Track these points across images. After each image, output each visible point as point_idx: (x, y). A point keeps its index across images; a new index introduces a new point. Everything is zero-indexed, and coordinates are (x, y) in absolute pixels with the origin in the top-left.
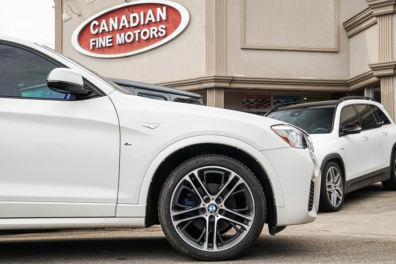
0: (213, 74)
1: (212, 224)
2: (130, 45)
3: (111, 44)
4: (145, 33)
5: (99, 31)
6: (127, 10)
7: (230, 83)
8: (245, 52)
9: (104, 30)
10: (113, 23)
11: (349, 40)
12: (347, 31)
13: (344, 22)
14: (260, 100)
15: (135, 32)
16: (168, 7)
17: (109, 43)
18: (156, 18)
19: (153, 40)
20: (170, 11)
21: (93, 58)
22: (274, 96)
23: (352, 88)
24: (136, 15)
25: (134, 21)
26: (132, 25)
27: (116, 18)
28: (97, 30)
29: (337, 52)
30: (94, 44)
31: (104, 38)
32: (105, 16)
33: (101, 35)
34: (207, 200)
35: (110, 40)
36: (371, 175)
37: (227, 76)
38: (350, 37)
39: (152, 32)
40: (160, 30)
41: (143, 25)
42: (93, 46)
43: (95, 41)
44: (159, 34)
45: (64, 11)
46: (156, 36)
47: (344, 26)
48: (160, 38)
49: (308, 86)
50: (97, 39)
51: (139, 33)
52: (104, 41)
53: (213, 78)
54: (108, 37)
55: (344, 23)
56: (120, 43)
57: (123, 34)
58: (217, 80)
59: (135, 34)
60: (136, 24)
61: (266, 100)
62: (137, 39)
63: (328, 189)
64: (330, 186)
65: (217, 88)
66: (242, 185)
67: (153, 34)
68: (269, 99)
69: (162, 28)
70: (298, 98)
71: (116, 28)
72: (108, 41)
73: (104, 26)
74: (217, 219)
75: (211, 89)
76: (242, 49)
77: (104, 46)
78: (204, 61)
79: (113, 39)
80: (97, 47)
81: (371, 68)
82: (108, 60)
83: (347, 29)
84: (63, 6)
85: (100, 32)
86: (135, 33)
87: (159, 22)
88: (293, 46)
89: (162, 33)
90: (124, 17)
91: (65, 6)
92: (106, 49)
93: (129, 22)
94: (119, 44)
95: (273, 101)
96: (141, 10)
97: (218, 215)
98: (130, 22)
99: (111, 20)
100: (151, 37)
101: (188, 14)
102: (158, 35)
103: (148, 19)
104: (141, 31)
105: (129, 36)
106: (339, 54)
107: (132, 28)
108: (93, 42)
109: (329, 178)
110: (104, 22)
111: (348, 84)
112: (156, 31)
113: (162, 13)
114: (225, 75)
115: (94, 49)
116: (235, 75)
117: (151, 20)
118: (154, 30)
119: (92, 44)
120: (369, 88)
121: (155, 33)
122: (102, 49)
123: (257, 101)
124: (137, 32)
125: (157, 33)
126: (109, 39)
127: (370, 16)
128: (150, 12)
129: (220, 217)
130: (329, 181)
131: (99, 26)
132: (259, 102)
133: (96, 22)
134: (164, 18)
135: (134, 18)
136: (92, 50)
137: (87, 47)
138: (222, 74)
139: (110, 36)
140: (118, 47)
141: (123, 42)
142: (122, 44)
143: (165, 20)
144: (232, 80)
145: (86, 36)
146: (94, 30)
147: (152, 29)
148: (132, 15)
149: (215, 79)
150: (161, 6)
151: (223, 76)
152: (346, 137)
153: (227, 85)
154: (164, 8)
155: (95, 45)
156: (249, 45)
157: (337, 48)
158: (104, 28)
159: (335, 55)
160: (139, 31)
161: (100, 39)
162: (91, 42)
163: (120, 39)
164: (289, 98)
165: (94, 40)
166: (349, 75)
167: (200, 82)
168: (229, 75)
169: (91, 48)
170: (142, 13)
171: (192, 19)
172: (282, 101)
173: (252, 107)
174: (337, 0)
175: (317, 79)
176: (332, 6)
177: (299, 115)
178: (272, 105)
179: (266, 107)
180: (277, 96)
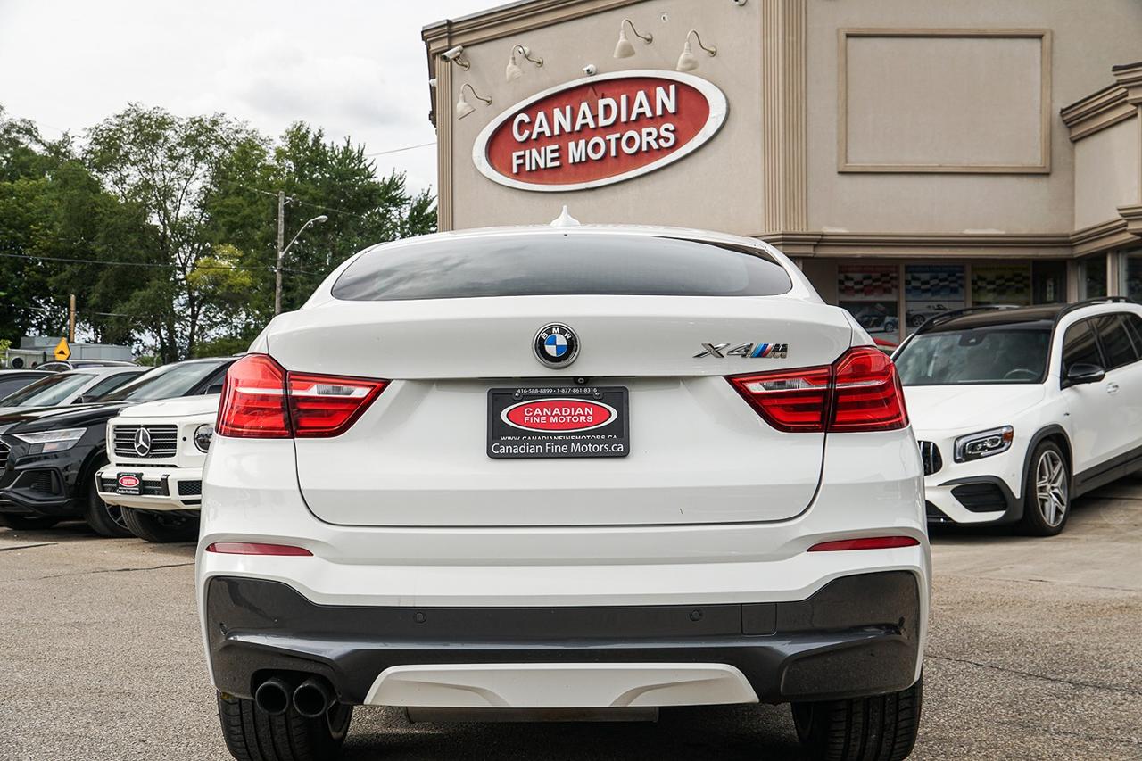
0: (779, 228)
2: (598, 165)
3: (557, 164)
4: (631, 141)
5: (531, 134)
6: (591, 90)
7: (815, 246)
8: (847, 180)
9: (541, 134)
10: (562, 118)
11: (1074, 148)
12: (1070, 128)
13: (1064, 107)
14: (874, 275)
15: (608, 137)
16: (681, 87)
17: (553, 160)
18: (653, 109)
19: (646, 155)
20: (684, 95)
21: (518, 192)
22: (907, 267)
23: (1080, 251)
24: (610, 101)
25: (607, 115)
26: (602, 122)
27: (568, 109)
28: (527, 133)
29: (1047, 174)
30: (521, 161)
31: (543, 149)
32: (545, 103)
33: (534, 143)
35: (556, 155)
36: (1124, 459)
37: (810, 231)
38: (1075, 141)
39: (645, 137)
40: (664, 134)
41: (625, 123)
42: (519, 165)
43: (523, 157)
44: (661, 141)
45: (459, 96)
46: (655, 146)
47: (1063, 116)
48: (663, 151)
49: (982, 249)
50: (528, 152)
51: (618, 140)
52: (542, 157)
53: (781, 237)
54: (549, 148)
55: (1062, 111)
56: (577, 160)
57: (582, 143)
58: (788, 240)
59: (608, 143)
60: (610, 121)
61: (888, 275)
62: (613, 153)
63: (1039, 495)
64: (1042, 489)
67: (648, 143)
68: (896, 272)
69: (667, 130)
70: (957, 269)
71: (567, 129)
72: (550, 156)
73: (541, 125)
76: (839, 173)
77: (542, 166)
78: (760, 201)
79: (562, 151)
80: (528, 168)
81: (1122, 215)
82: (551, 195)
83: (1070, 124)
84: (455, 81)
85: (534, 136)
86: (610, 140)
87: (661, 116)
88: (950, 163)
89: (667, 140)
90: (584, 107)
91: (460, 85)
92: (546, 173)
93: (595, 117)
94: (574, 163)
95: (903, 277)
96: (621, 90)
98: (597, 116)
99: (557, 113)
100: (644, 148)
101: (724, 100)
103: (636, 110)
104: (622, 136)
105: (596, 147)
106: (1052, 177)
107: (602, 130)
108: (519, 158)
109: (1042, 473)
110: (541, 115)
111: (1071, 242)
112: (655, 135)
113: (667, 99)
114: (805, 231)
115: (521, 173)
116: (827, 230)
117: (644, 113)
118: (649, 134)
119: (516, 162)
120: (1118, 252)
121: (651, 139)
122: (538, 174)
123: (869, 278)
124: (612, 137)
125: (657, 140)
126: (553, 151)
127: (1120, 102)
128: (641, 95)
130: (1041, 479)
131: (532, 124)
132: (875, 281)
133: (526, 118)
134: (671, 108)
135: (607, 108)
136: (517, 174)
137: (505, 168)
138: (798, 228)
139: (556, 147)
140: (573, 168)
141: (583, 159)
142: (580, 162)
143: (674, 114)
144: (821, 241)
145: (502, 143)
146: (521, 133)
147: (645, 131)
148: (601, 103)
149: (783, 240)
150: (665, 83)
151: (800, 231)
152: (1075, 389)
153: (809, 251)
154: (672, 87)
155: (524, 164)
156: (856, 163)
157: (1048, 165)
158: (541, 130)
159: (1043, 182)
160: (618, 135)
161: (534, 151)
162: (515, 158)
163: (576, 151)
164: (939, 269)
165: (521, 153)
166: (1073, 223)
168: (813, 229)
169: (515, 170)
170: (624, 98)
171: (732, 111)
172: (925, 277)
173: (857, 292)
174: (1048, 62)
175: (1003, 233)
176: (1036, 75)
177: (978, 342)
178: (902, 290)
179: (888, 291)
180: (913, 266)
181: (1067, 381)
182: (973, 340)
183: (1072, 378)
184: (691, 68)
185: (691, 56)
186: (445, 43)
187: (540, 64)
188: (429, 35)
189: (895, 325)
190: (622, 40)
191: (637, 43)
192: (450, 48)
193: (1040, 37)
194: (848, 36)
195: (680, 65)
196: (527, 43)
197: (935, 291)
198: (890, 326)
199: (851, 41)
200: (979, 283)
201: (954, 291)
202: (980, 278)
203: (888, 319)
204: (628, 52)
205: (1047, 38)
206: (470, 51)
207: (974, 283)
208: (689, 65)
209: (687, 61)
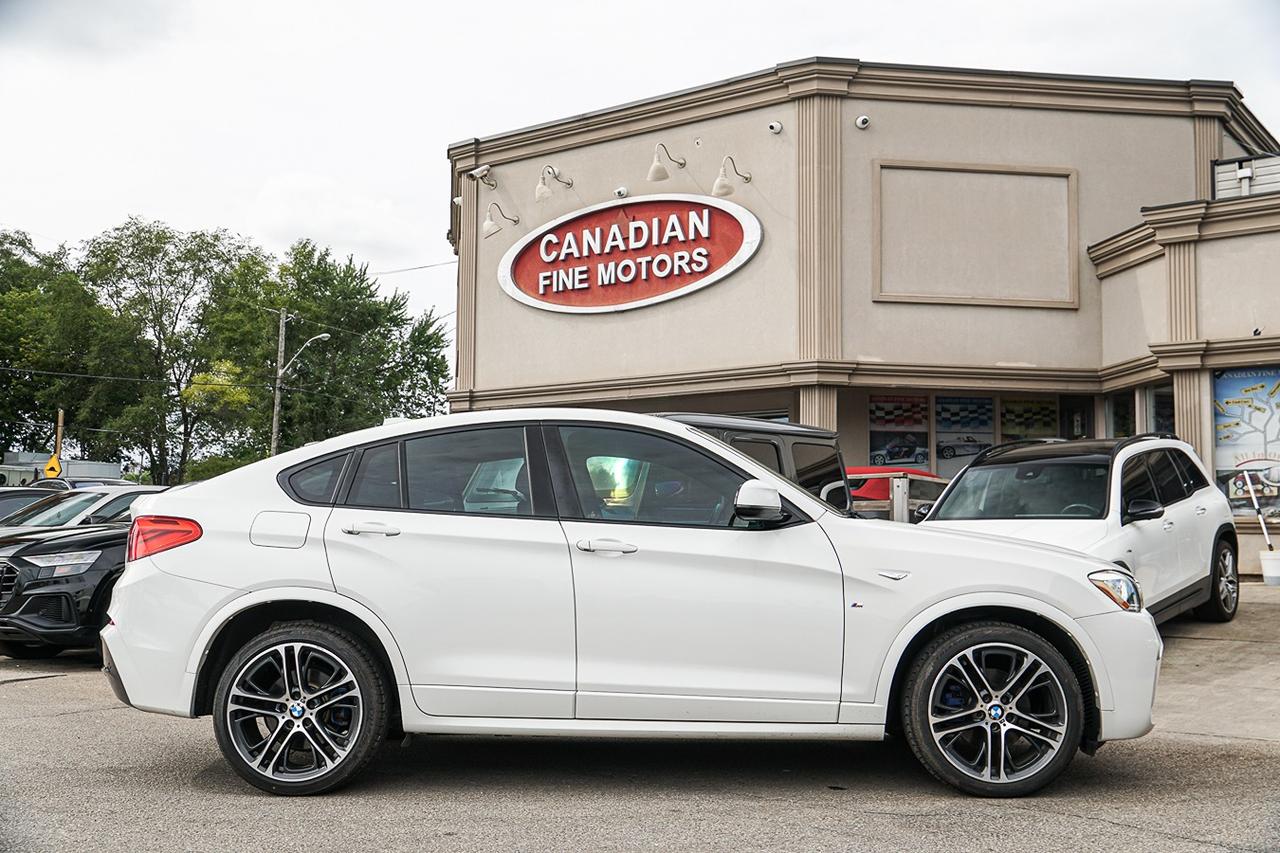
0: (814, 356)
1: (996, 737)
2: (628, 286)
3: (585, 285)
4: (662, 264)
5: (558, 255)
6: (621, 213)
7: (850, 375)
8: (881, 309)
9: (569, 255)
10: (590, 239)
11: (1101, 284)
12: (1097, 265)
13: (1091, 245)
14: (905, 406)
15: (639, 260)
16: (713, 211)
17: (581, 281)
18: (685, 232)
19: (678, 279)
20: (718, 219)
21: (545, 313)
22: (937, 398)
23: (1108, 386)
24: (641, 224)
25: (638, 238)
26: (633, 245)
27: (598, 230)
28: (554, 254)
29: (1076, 310)
30: (548, 282)
31: (571, 270)
32: (573, 225)
33: (562, 264)
34: (988, 698)
35: (585, 276)
37: (845, 360)
38: (1101, 278)
39: (678, 260)
40: (696, 258)
41: (657, 246)
42: (545, 286)
43: (550, 278)
44: (694, 266)
45: (487, 215)
46: (687, 270)
47: (1090, 254)
48: (695, 276)
49: (1015, 382)
50: (555, 273)
51: (649, 263)
52: (570, 278)
53: (816, 364)
54: (577, 270)
55: (1089, 248)
56: (606, 282)
57: (612, 265)
58: (823, 368)
59: (638, 265)
60: (640, 244)
61: (918, 406)
62: (644, 276)
65: (822, 386)
66: (1046, 675)
67: (680, 266)
68: (926, 403)
69: (699, 254)
70: (987, 401)
71: (597, 250)
72: (578, 277)
73: (569, 246)
74: (1004, 730)
75: (809, 387)
76: (874, 302)
77: (570, 287)
78: (793, 328)
79: (590, 274)
80: (555, 289)
81: (1155, 352)
82: (577, 317)
83: (1097, 262)
84: (481, 201)
85: (562, 257)
86: (641, 263)
87: (693, 240)
88: (982, 294)
89: (700, 264)
90: (615, 229)
91: (487, 205)
92: (573, 295)
93: (626, 240)
94: (603, 285)
95: (933, 408)
96: (653, 213)
97: (1006, 722)
98: (628, 238)
99: (586, 234)
100: (676, 272)
101: (759, 227)
102: (691, 268)
103: (668, 234)
104: (653, 259)
105: (626, 269)
106: (1079, 312)
107: (632, 253)
108: (545, 278)
110: (569, 237)
111: (1099, 377)
112: (687, 259)
113: (700, 224)
114: (840, 360)
115: (547, 293)
116: (862, 359)
117: (676, 237)
118: (681, 258)
119: (542, 283)
120: (1146, 388)
121: (683, 263)
122: (565, 295)
123: (899, 408)
124: (643, 260)
125: (689, 264)
126: (581, 273)
127: (1148, 241)
128: (673, 219)
129: (1010, 726)
131: (559, 244)
132: (905, 411)
133: (553, 238)
134: (705, 233)
135: (638, 230)
136: (543, 294)
137: (530, 288)
138: (834, 356)
139: (584, 268)
140: (602, 291)
141: (613, 281)
142: (610, 284)
143: (707, 238)
144: (856, 370)
145: (529, 264)
146: (548, 253)
147: (677, 255)
148: (633, 225)
149: (818, 367)
150: (698, 207)
151: (835, 360)
152: (1135, 526)
153: (843, 379)
154: (706, 212)
155: (551, 285)
156: (892, 291)
157: (1076, 300)
158: (569, 251)
159: (1071, 317)
160: (649, 258)
161: (562, 272)
162: (541, 278)
163: (605, 273)
164: (969, 401)
165: (549, 274)
166: (1101, 359)
167: (785, 372)
168: (847, 358)
169: (541, 291)
170: (655, 222)
171: (766, 238)
172: (955, 408)
173: (889, 421)
174: (1075, 200)
175: (1034, 366)
176: (1063, 212)
177: (1035, 476)
178: (933, 418)
179: (918, 422)
180: (944, 397)
181: (1127, 518)
182: (1031, 474)
183: (1132, 514)
184: (726, 192)
185: (726, 182)
186: (472, 162)
187: (570, 185)
188: (454, 154)
189: (926, 456)
190: (656, 163)
191: (671, 167)
192: (477, 167)
193: (1067, 176)
194: (882, 167)
195: (715, 190)
196: (557, 163)
197: (965, 423)
198: (920, 458)
199: (885, 171)
200: (1008, 416)
201: (984, 423)
202: (1008, 411)
203: (919, 450)
204: (661, 175)
205: (1073, 177)
206: (497, 170)
207: (1003, 415)
208: (725, 190)
209: (723, 186)
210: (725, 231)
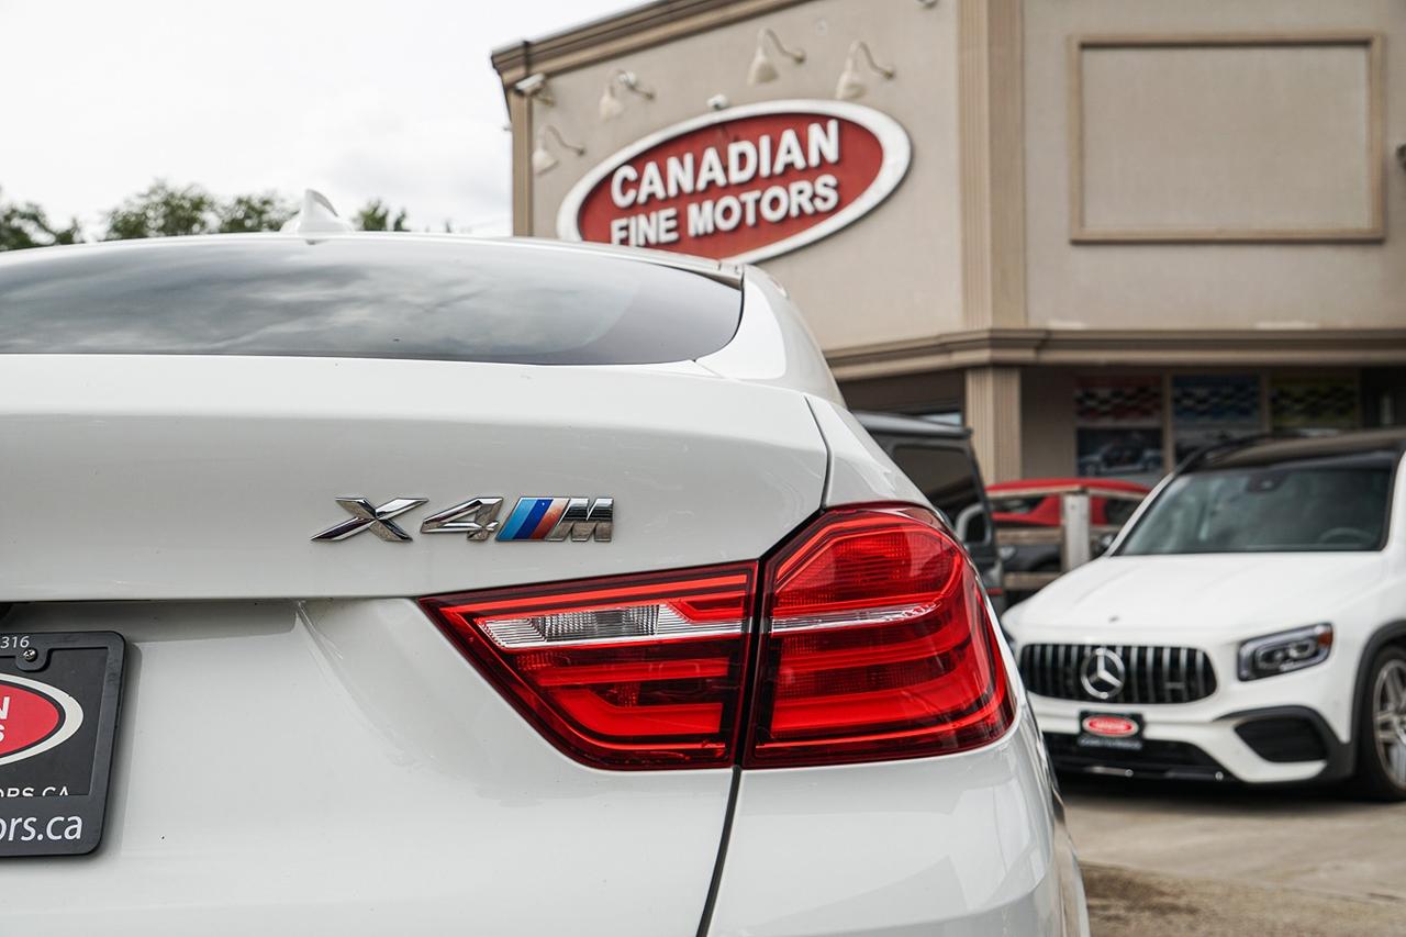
0: (984, 323)
2: (730, 237)
3: (674, 236)
4: (775, 203)
5: (638, 196)
6: (718, 133)
7: (1037, 348)
8: (1083, 252)
9: (651, 196)
10: (680, 173)
13: (1402, 144)
14: (1129, 391)
15: (743, 198)
16: (844, 124)
17: (669, 231)
18: (806, 156)
19: (798, 223)
20: (850, 137)
22: (1175, 379)
24: (746, 146)
25: (742, 167)
26: (737, 176)
27: (688, 157)
28: (631, 194)
29: (1380, 242)
30: (624, 234)
31: (654, 216)
32: (658, 153)
33: (643, 209)
35: (672, 224)
37: (1031, 326)
39: (795, 197)
40: (821, 191)
41: (767, 177)
42: (622, 240)
43: (626, 228)
44: (818, 202)
45: (538, 143)
46: (808, 209)
47: (1402, 157)
48: (819, 216)
49: (1284, 350)
50: (633, 221)
51: (758, 202)
52: (653, 227)
53: (987, 335)
54: (663, 215)
55: (1400, 151)
56: (701, 232)
57: (708, 206)
58: (997, 340)
59: (743, 206)
60: (747, 175)
61: (1147, 390)
62: (751, 221)
63: (1382, 736)
64: (1386, 726)
65: (997, 366)
67: (799, 204)
68: (1159, 386)
69: (825, 185)
70: (1249, 381)
71: (688, 188)
72: (664, 225)
73: (651, 183)
75: (978, 368)
77: (653, 240)
78: (958, 284)
79: (681, 220)
80: (633, 244)
84: (536, 124)
85: (642, 198)
86: (746, 202)
87: (817, 166)
89: (825, 199)
90: (711, 156)
91: (540, 130)
93: (726, 169)
95: (1169, 392)
96: (762, 132)
98: (729, 168)
99: (673, 163)
100: (794, 213)
101: (906, 139)
102: (814, 206)
103: (782, 159)
104: (763, 195)
105: (727, 212)
106: (1387, 245)
107: (736, 188)
108: (622, 229)
109: (1384, 699)
110: (651, 169)
112: (808, 193)
113: (824, 143)
114: (1022, 327)
116: (1056, 324)
117: (793, 163)
118: (801, 192)
119: (617, 235)
121: (804, 200)
123: (1120, 394)
124: (749, 197)
125: (811, 200)
126: (668, 219)
128: (789, 138)
130: (1383, 708)
131: (638, 181)
132: (1130, 398)
133: (630, 173)
134: (832, 155)
135: (743, 157)
138: (1013, 322)
139: (672, 213)
140: (695, 242)
141: (710, 230)
142: (706, 234)
143: (836, 163)
144: (1046, 340)
145: (598, 208)
146: (624, 192)
147: (794, 187)
148: (734, 149)
149: (991, 339)
150: (822, 119)
151: (1016, 327)
153: (1027, 355)
154: (833, 126)
155: (628, 238)
157: (1380, 228)
158: (652, 189)
159: (1373, 253)
160: (757, 195)
161: (642, 220)
162: (615, 229)
163: (701, 219)
164: (1222, 381)
165: (624, 223)
167: (944, 347)
168: (1034, 324)
170: (765, 141)
171: (916, 156)
172: (1201, 392)
173: (1105, 414)
174: (1379, 78)
175: (1313, 326)
176: (1360, 98)
177: (1276, 486)
178: (1169, 407)
179: (1146, 413)
180: (1186, 379)
182: (1268, 485)
184: (857, 95)
185: (857, 79)
186: (521, 71)
187: (650, 97)
188: (501, 61)
189: (1159, 462)
190: (760, 59)
191: (782, 64)
192: (527, 76)
193: (1364, 43)
194: (1085, 46)
195: (841, 90)
196: (631, 69)
197: (1217, 412)
198: (1151, 466)
199: (1089, 55)
200: (1284, 402)
201: (1245, 412)
202: (1283, 395)
203: (1149, 454)
204: (768, 75)
205: (1377, 45)
206: (559, 82)
207: (1274, 400)
208: (854, 92)
209: (852, 86)
210: (859, 150)
